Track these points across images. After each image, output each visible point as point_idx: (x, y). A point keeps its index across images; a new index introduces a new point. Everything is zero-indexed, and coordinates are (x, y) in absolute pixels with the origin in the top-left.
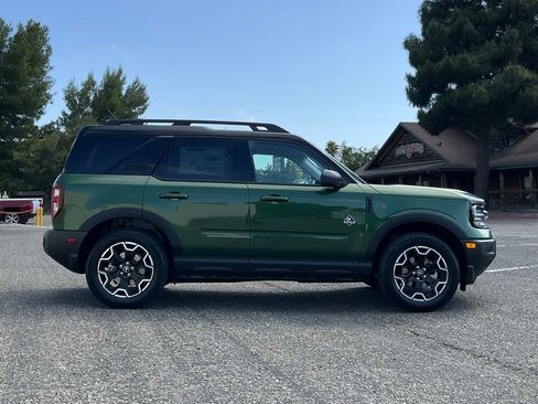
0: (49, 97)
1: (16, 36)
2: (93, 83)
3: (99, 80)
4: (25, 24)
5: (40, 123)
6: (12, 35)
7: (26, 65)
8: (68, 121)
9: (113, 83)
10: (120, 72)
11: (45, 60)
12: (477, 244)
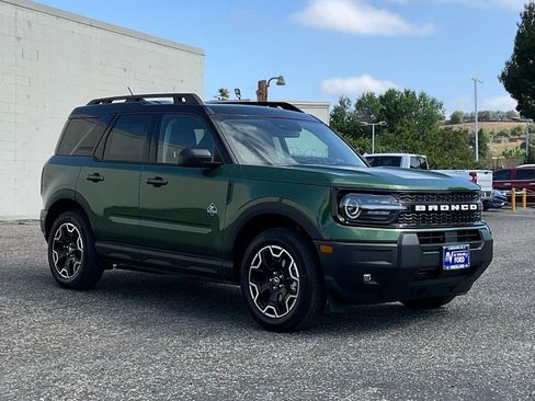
12: (335, 248)
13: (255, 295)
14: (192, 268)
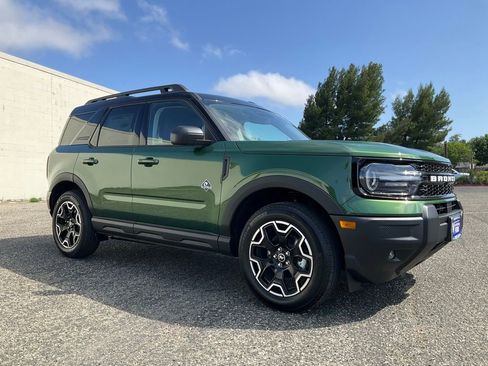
0: (382, 109)
1: (362, 74)
2: (412, 97)
3: (415, 93)
4: (367, 65)
5: (376, 126)
6: (359, 73)
7: (366, 90)
8: (394, 123)
9: (425, 94)
10: (431, 86)
11: (380, 87)
12: (359, 224)
13: (257, 271)
14: (184, 242)
